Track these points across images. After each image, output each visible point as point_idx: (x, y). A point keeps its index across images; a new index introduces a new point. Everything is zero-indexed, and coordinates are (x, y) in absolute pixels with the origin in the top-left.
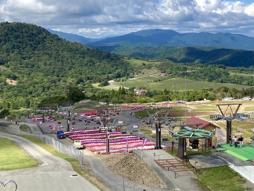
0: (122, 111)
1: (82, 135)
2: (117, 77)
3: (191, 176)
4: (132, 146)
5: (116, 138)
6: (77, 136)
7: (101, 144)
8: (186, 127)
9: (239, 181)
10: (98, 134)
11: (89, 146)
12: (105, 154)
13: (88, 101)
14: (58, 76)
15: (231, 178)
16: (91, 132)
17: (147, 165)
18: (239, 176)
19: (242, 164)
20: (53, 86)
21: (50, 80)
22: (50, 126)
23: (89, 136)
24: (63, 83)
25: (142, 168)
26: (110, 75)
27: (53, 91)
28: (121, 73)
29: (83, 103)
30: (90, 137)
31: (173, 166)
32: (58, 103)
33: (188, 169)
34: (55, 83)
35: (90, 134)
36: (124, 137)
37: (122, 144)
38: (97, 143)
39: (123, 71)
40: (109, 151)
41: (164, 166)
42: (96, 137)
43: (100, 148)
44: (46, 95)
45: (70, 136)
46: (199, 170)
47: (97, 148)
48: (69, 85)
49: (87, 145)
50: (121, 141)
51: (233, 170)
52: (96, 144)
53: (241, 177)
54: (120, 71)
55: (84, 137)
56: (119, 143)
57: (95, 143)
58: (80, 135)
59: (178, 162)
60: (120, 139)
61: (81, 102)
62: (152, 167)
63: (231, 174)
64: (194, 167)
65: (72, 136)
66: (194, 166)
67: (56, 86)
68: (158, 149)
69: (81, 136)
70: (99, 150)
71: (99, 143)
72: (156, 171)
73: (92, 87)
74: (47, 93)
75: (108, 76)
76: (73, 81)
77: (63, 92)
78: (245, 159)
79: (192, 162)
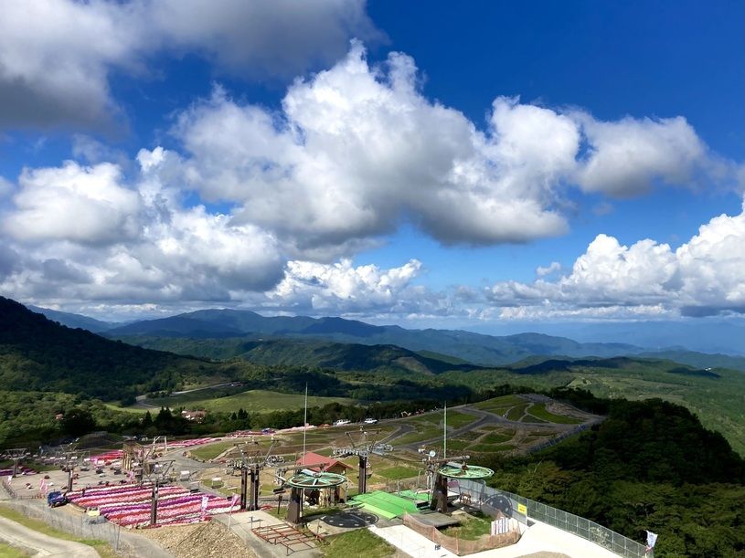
0: (168, 450)
1: (98, 497)
2: (152, 390)
3: (312, 551)
4: (195, 510)
5: (165, 498)
6: (90, 500)
7: (138, 510)
8: (305, 471)
9: (385, 550)
10: (129, 493)
11: (115, 517)
12: (149, 527)
13: (102, 433)
14: (38, 390)
15: (373, 547)
16: (115, 491)
17: (238, 538)
18: (386, 543)
19: (389, 523)
20: (26, 408)
21: (22, 398)
22: (28, 485)
23: (113, 497)
24: (48, 402)
25: (229, 544)
26: (139, 386)
27: (26, 418)
28: (161, 384)
29: (91, 439)
30: (115, 500)
31: (282, 536)
32: (40, 440)
33: (307, 539)
34: (33, 403)
35: (113, 495)
36: (178, 495)
37: (176, 508)
38: (130, 509)
39: (164, 380)
40: (155, 522)
41: (269, 537)
42: (126, 498)
43: (137, 518)
44: (11, 425)
45: (74, 501)
46: (323, 539)
47: (130, 519)
48: (60, 406)
49: (110, 514)
50: (173, 503)
51: (374, 535)
52: (129, 512)
53: (389, 545)
54: (158, 379)
55: (103, 501)
56: (171, 506)
57: (126, 509)
58: (94, 497)
59: (290, 529)
60: (172, 499)
61: (87, 436)
62: (248, 541)
63: (372, 541)
64: (315, 535)
65: (79, 500)
66: (316, 533)
67: (32, 408)
68: (253, 510)
69: (97, 499)
70: (135, 522)
71: (134, 508)
72: (255, 547)
73: (105, 409)
74: (14, 422)
75: (136, 389)
76: (68, 399)
77: (46, 420)
78: (390, 516)
79: (312, 526)
